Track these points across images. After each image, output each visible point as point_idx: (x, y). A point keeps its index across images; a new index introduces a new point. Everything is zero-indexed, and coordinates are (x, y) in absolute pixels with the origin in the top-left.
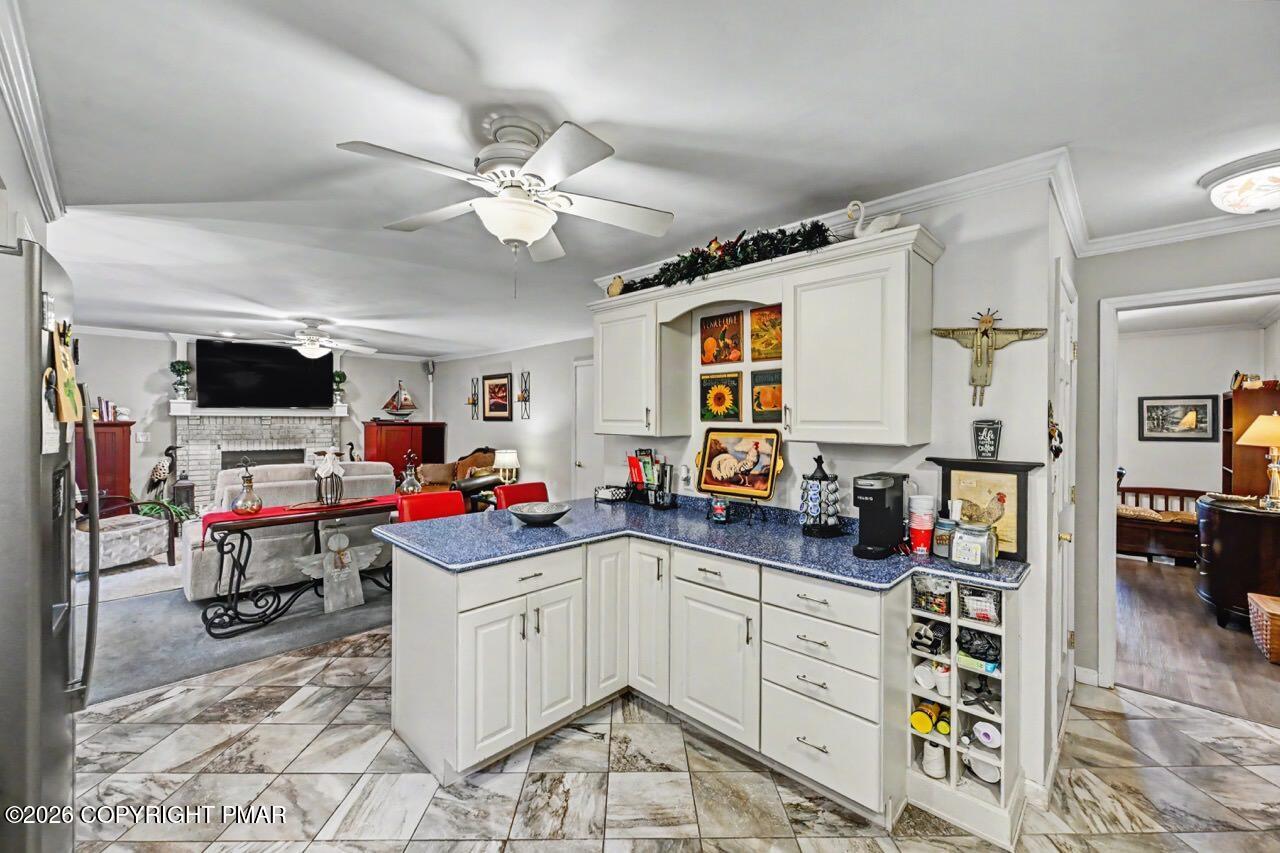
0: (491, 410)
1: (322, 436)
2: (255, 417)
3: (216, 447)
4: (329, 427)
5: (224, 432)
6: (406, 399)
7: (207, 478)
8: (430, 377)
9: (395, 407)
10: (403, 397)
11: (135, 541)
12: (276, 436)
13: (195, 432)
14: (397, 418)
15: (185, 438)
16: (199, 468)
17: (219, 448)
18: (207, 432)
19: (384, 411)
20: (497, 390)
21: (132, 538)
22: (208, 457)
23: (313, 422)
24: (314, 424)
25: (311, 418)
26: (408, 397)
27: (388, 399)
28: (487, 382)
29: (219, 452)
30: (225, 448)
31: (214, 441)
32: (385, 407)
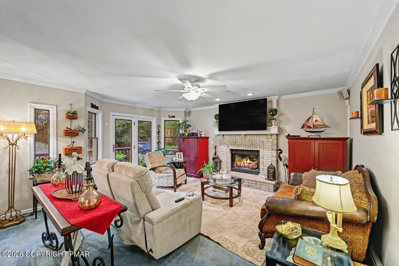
1: (267, 144)
2: (239, 135)
3: (227, 147)
4: (271, 140)
5: (230, 141)
6: (316, 121)
7: (225, 159)
8: (347, 101)
9: (309, 127)
10: (314, 119)
11: (165, 179)
12: (247, 144)
13: (222, 141)
14: (313, 134)
15: (220, 143)
16: (223, 155)
17: (229, 148)
18: (225, 141)
19: (302, 130)
21: (165, 178)
22: (225, 151)
23: (263, 137)
24: (263, 138)
25: (262, 135)
26: (318, 118)
27: (303, 122)
29: (229, 149)
30: (230, 148)
31: (227, 145)
32: (303, 127)
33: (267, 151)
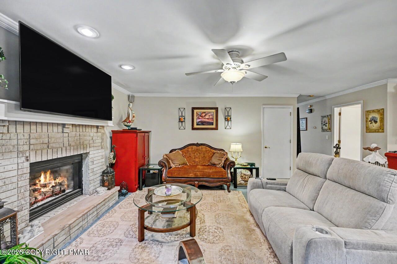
0: (197, 125)
1: (97, 141)
2: (58, 124)
3: (23, 159)
4: (100, 134)
5: (32, 142)
9: (129, 121)
12: (73, 144)
17: (26, 160)
18: (14, 142)
19: (122, 123)
20: (203, 115)
22: (15, 173)
23: (93, 130)
24: (93, 133)
25: (92, 126)
28: (195, 111)
30: (33, 160)
31: (21, 153)
32: (124, 121)
33: (97, 151)
